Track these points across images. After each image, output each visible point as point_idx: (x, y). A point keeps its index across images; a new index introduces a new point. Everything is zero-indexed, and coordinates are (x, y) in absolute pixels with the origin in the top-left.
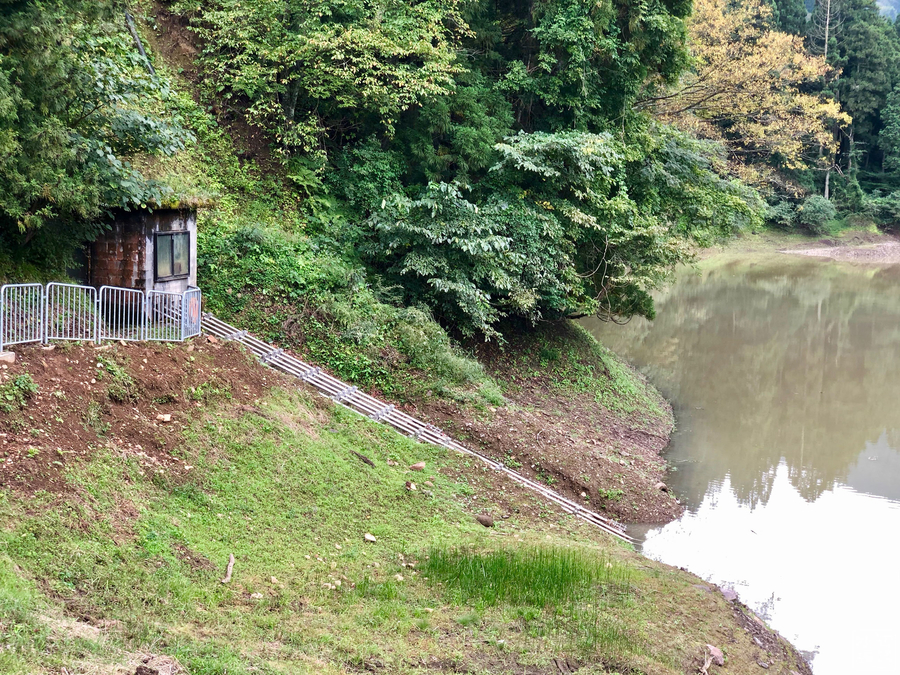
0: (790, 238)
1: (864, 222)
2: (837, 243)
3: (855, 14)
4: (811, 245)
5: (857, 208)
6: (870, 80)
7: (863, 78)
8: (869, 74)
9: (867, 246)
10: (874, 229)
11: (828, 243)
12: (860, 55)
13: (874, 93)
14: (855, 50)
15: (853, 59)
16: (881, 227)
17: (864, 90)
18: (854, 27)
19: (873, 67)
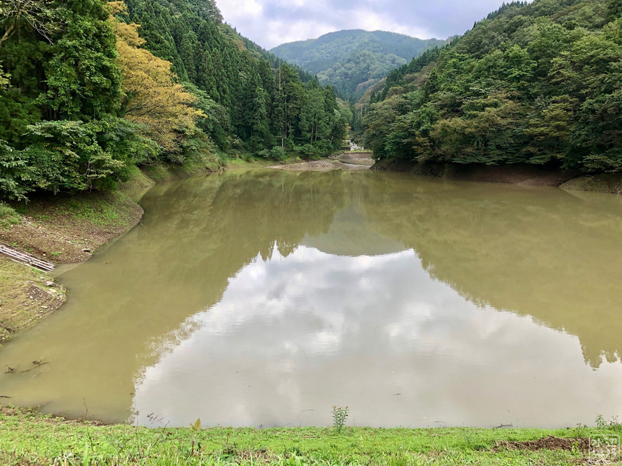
0: (269, 162)
1: (295, 155)
2: (285, 164)
3: (290, 79)
4: (276, 165)
5: (292, 151)
6: (295, 104)
7: (293, 103)
8: (295, 101)
9: (296, 164)
10: (298, 158)
11: (282, 164)
12: (291, 94)
13: (297, 108)
14: (289, 92)
15: (289, 96)
16: (301, 157)
17: (293, 107)
18: (289, 84)
19: (296, 99)
